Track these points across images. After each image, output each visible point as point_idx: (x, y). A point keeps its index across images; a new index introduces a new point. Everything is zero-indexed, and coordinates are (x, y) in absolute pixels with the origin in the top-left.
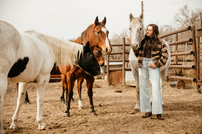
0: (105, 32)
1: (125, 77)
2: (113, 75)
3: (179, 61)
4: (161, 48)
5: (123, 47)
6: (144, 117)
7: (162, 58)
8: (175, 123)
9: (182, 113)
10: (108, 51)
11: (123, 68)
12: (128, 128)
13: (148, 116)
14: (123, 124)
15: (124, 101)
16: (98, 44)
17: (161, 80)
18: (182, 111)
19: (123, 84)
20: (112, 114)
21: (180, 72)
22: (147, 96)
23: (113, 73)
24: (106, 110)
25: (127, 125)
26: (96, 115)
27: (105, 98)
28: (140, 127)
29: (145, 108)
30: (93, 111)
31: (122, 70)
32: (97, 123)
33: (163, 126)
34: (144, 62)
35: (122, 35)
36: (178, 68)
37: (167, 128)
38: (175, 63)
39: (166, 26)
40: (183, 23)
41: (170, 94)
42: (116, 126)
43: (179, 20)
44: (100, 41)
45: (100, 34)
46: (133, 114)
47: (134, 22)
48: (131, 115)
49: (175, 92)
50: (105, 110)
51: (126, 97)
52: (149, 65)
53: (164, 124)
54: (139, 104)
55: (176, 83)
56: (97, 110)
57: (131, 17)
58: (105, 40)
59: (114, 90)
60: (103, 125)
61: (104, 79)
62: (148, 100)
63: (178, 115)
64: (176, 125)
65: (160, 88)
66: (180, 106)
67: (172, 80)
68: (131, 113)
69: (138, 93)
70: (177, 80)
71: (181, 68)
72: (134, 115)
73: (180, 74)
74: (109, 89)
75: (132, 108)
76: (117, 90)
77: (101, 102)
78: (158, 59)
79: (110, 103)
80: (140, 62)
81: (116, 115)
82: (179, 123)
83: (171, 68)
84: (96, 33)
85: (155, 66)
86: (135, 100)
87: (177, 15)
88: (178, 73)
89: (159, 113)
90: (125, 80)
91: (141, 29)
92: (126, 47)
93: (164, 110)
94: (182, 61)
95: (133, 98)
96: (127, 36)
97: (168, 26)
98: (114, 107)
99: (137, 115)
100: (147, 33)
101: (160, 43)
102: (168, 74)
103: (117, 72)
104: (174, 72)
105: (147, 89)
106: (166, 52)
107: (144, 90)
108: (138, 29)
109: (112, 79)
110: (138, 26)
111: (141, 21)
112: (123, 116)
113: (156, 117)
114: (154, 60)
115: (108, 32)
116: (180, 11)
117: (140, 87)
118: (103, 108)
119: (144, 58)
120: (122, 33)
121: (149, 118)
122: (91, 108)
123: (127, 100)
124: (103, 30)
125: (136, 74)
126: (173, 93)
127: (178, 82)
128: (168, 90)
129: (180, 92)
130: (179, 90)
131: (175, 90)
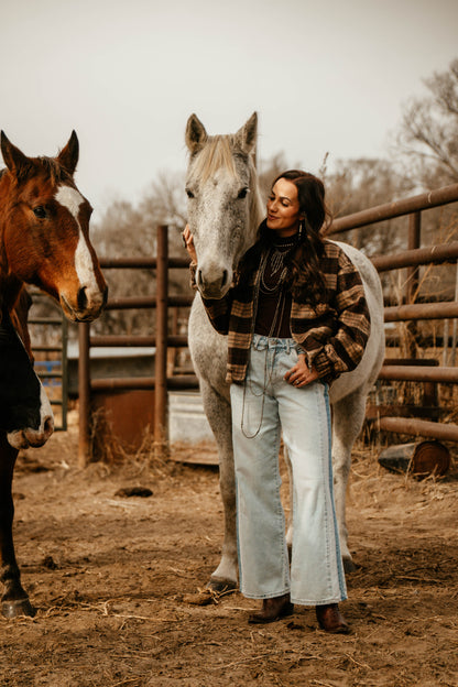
0: (74, 210)
1: (165, 421)
2: (109, 410)
3: (427, 342)
4: (339, 291)
5: (158, 271)
6: (255, 620)
7: (341, 335)
8: (400, 649)
9: (430, 599)
10: (89, 306)
11: (157, 379)
12: (184, 672)
13: (273, 612)
14: (157, 657)
15: (165, 542)
16: (39, 266)
17: (337, 443)
18: (432, 591)
19: (156, 454)
20: (104, 606)
21: (424, 398)
22: (270, 519)
23: (109, 400)
24: (78, 586)
25: (178, 660)
26: (31, 611)
27: (72, 523)
28: (237, 669)
29: (264, 579)
30: (17, 592)
31: (151, 387)
32: (34, 653)
33: (346, 662)
34: (257, 358)
35: (150, 206)
36: (418, 380)
37: (363, 673)
38: (406, 356)
39: (360, 162)
40: (444, 148)
41: (380, 507)
42: (123, 666)
43: (425, 132)
44: (48, 252)
45: (47, 221)
46: (206, 603)
47: (209, 160)
48: (198, 610)
49: (400, 494)
50: (74, 585)
51: (172, 520)
52: (283, 372)
53: (349, 651)
54: (235, 556)
55: (406, 450)
56: (32, 588)
57: (195, 132)
58: (73, 247)
59: (114, 486)
60: (62, 663)
61: (64, 427)
62: (278, 536)
63: (413, 609)
64: (402, 655)
65: (332, 482)
66: (424, 562)
67: (391, 437)
68: (195, 598)
69: (231, 503)
70: (410, 436)
71: (432, 382)
72: (209, 611)
73: (429, 409)
74: (89, 480)
75: (203, 575)
76: (130, 485)
77: (51, 545)
78: (322, 340)
79: (93, 549)
80: (239, 357)
81: (127, 612)
82: (418, 649)
83: (385, 380)
84: (30, 214)
85: (310, 377)
86: (216, 537)
87: (419, 107)
88: (417, 401)
89: (329, 600)
90: (165, 436)
91: (242, 194)
92: (171, 271)
93: (350, 586)
94: (439, 343)
95: (206, 523)
96: (174, 212)
97: (372, 164)
98: (116, 571)
99: (226, 608)
100: (272, 214)
101: (333, 265)
102: (372, 408)
103: (127, 397)
104: (401, 399)
105: (272, 485)
106: (361, 307)
107: (259, 493)
108: (228, 195)
109: (102, 429)
110: (229, 178)
111: (243, 157)
112: (156, 612)
113: (310, 619)
114: (305, 346)
115: (86, 209)
116: (430, 86)
117: (238, 475)
118: (61, 574)
119: (257, 338)
120: (151, 193)
121: (281, 625)
122: (5, 577)
123: (177, 537)
124: (64, 196)
125: (221, 414)
126: (391, 500)
127: (418, 448)
128: (371, 486)
129: (424, 494)
130: (422, 484)
131: (403, 487)
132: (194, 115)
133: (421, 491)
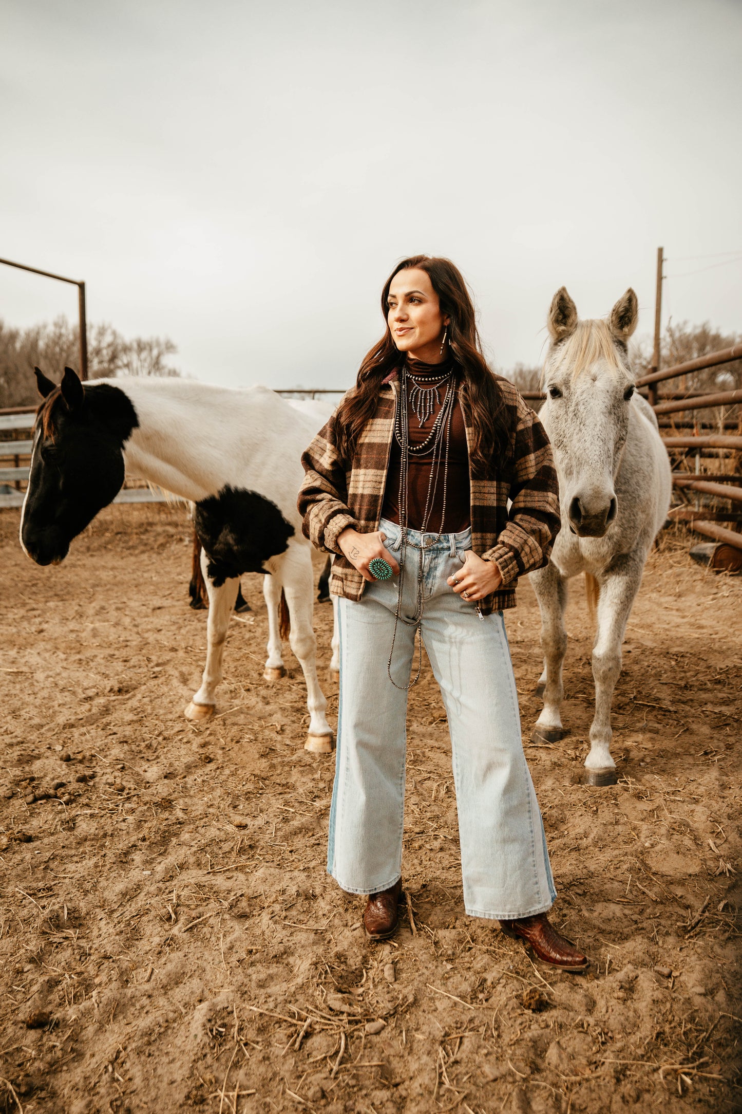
41: (680, 595)
49: (699, 586)
55: (709, 549)
57: (564, 313)
67: (701, 536)
70: (713, 538)
108: (613, 393)
126: (691, 590)
127: (718, 548)
128: (678, 575)
129: (717, 587)
130: (718, 578)
131: (702, 580)
132: (564, 289)
133: (716, 584)
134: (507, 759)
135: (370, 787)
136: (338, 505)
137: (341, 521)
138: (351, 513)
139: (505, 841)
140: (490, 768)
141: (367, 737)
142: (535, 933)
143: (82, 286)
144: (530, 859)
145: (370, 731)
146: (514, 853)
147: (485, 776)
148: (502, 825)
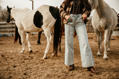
134: (86, 44)
135: (69, 49)
136: (65, 12)
137: (65, 14)
138: (66, 13)
139: (87, 55)
140: (84, 45)
141: (68, 42)
142: (92, 69)
143: (33, 1)
144: (90, 58)
145: (69, 41)
146: (88, 57)
147: (83, 47)
148: (86, 53)
